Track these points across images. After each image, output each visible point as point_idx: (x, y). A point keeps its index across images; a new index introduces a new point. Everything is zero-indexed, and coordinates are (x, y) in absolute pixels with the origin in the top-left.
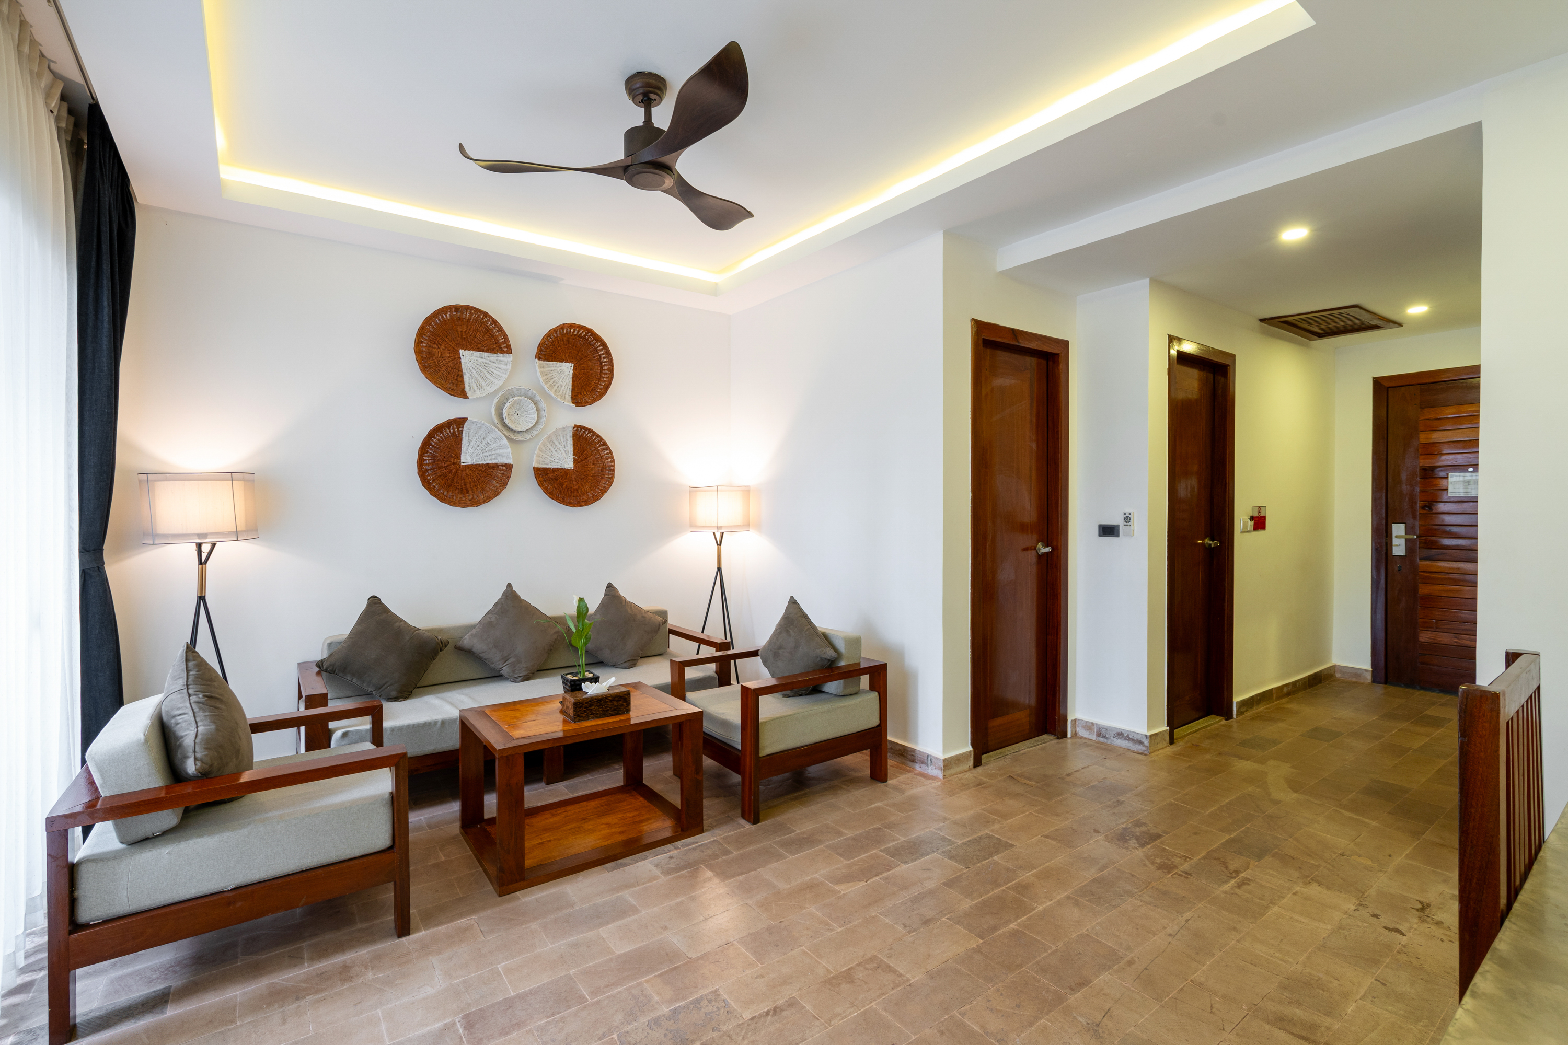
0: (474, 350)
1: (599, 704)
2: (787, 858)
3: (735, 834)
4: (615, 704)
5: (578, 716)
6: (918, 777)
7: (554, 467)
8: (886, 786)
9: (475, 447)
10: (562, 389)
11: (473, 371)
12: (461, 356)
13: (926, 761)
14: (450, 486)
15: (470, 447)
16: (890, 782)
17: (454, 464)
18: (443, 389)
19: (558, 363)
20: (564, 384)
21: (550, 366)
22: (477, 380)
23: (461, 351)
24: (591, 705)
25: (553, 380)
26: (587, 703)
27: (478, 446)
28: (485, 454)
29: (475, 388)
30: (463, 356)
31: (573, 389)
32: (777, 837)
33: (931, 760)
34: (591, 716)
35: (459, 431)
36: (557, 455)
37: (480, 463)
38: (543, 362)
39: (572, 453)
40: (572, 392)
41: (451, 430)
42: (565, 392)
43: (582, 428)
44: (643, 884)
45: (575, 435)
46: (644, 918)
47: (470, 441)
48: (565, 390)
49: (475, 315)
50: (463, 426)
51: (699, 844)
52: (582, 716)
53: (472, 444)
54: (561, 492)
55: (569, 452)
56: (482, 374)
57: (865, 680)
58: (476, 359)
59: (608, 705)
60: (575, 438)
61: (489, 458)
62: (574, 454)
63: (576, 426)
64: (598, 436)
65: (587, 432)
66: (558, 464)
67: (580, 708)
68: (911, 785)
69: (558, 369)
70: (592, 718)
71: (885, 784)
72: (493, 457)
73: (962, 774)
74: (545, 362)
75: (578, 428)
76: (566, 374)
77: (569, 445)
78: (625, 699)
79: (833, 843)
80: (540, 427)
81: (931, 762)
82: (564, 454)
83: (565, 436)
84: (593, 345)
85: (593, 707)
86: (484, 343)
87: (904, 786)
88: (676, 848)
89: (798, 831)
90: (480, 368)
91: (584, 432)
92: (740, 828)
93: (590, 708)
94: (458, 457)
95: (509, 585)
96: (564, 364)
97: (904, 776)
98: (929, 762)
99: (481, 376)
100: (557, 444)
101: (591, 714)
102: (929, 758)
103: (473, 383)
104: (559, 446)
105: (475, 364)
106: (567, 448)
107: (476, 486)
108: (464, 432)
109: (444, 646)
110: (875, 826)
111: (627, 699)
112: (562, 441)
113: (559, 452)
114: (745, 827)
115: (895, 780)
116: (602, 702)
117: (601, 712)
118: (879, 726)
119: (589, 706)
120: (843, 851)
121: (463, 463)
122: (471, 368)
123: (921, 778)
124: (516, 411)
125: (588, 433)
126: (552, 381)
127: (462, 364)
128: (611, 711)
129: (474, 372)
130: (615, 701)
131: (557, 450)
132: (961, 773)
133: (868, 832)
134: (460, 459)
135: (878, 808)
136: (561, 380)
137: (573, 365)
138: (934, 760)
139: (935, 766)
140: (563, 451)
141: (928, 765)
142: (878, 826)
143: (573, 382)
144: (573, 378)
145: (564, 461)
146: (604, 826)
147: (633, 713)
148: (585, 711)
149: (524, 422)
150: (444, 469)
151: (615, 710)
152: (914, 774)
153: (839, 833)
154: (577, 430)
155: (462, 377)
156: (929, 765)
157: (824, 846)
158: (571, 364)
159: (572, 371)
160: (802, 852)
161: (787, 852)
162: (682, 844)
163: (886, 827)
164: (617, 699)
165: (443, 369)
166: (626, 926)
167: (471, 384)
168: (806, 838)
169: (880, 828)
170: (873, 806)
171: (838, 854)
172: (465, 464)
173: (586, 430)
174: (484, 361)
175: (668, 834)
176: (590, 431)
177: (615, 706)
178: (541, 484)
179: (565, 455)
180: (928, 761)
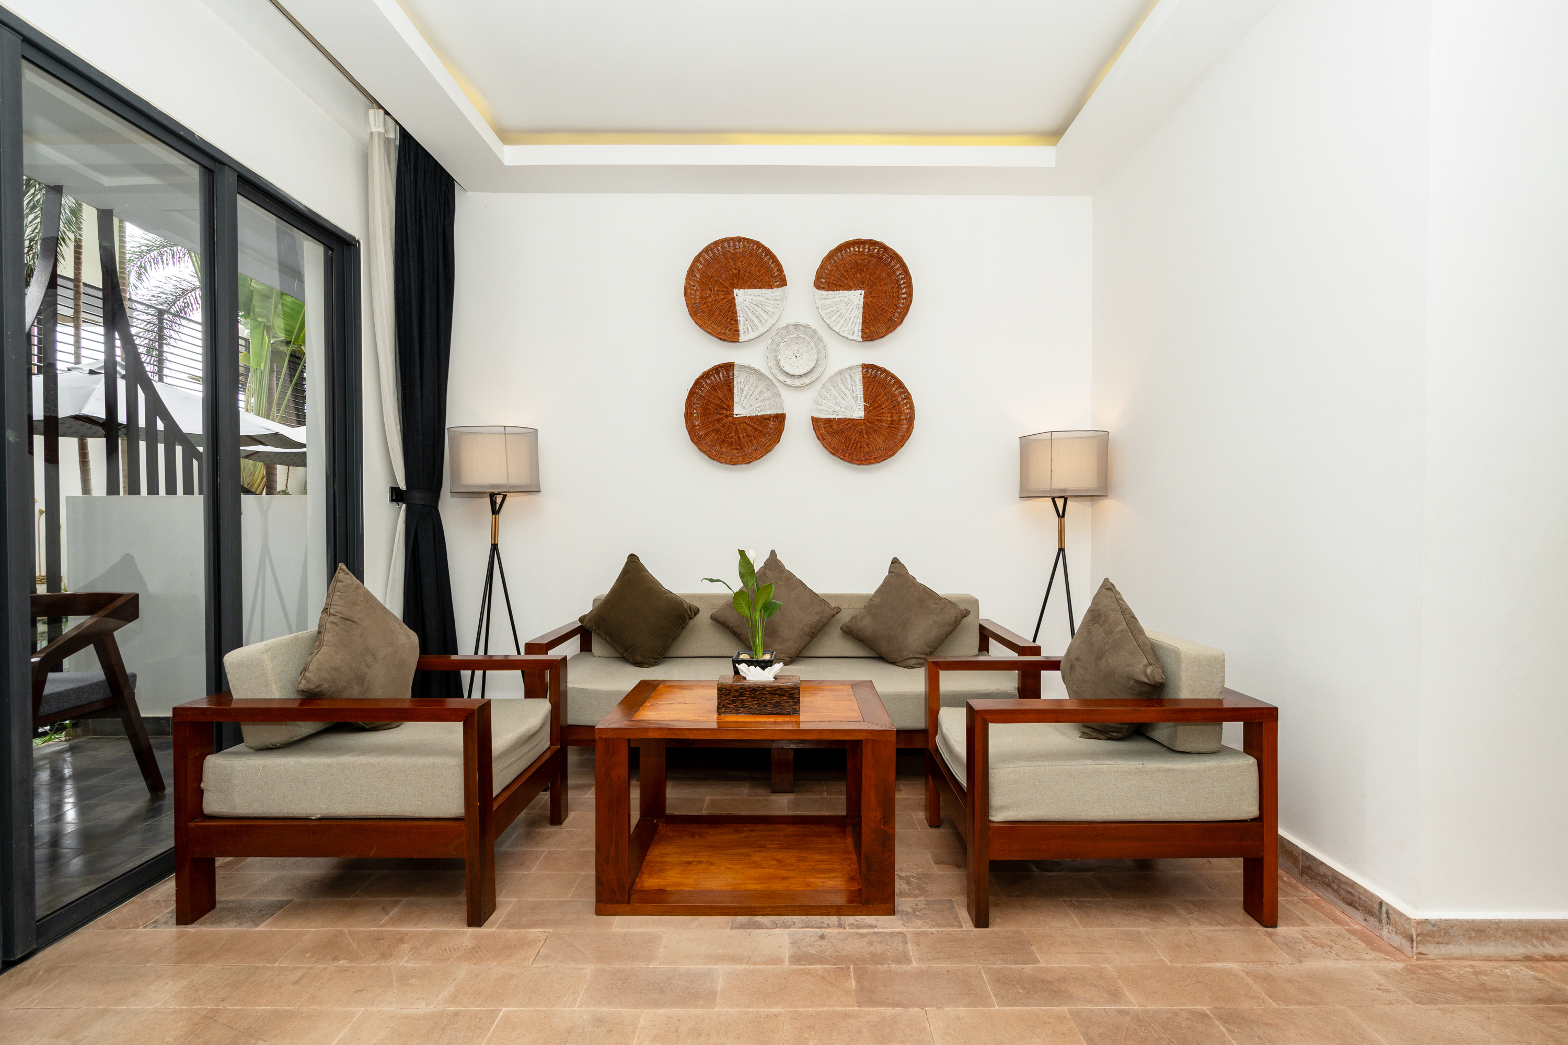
0: (749, 287)
1: (753, 695)
2: (990, 1006)
3: (938, 932)
4: (777, 698)
5: (724, 706)
6: (1353, 938)
7: (840, 417)
8: (1270, 935)
9: (749, 396)
10: (851, 322)
11: (748, 311)
12: (736, 297)
13: (1377, 912)
14: (723, 441)
15: (743, 397)
16: (1282, 930)
17: (727, 416)
18: (715, 334)
19: (846, 292)
20: (853, 316)
21: (835, 296)
22: (752, 321)
23: (735, 290)
24: (742, 695)
25: (840, 312)
26: (736, 691)
27: (751, 395)
28: (759, 404)
29: (750, 330)
30: (737, 295)
31: (864, 322)
32: (999, 962)
33: (1387, 913)
34: (742, 709)
35: (728, 376)
36: (844, 402)
37: (754, 414)
38: (826, 292)
39: (862, 399)
40: (862, 324)
41: (721, 377)
42: (853, 325)
43: (873, 367)
44: (754, 964)
45: (865, 377)
46: (710, 1018)
47: (742, 390)
48: (854, 323)
49: (749, 247)
50: (733, 373)
51: (876, 930)
52: (729, 707)
53: (745, 393)
54: (848, 447)
55: (859, 398)
56: (757, 314)
57: (1233, 732)
58: (751, 297)
59: (766, 698)
60: (865, 381)
61: (763, 408)
62: (865, 401)
63: (864, 366)
64: (893, 377)
65: (879, 372)
66: (845, 414)
67: (727, 695)
68: (1327, 950)
69: (846, 299)
70: (743, 712)
71: (1270, 930)
72: (768, 407)
73: (1495, 964)
74: (829, 292)
75: (867, 367)
76: (855, 303)
77: (858, 391)
78: (791, 694)
79: (1091, 1010)
80: (820, 369)
81: (1388, 917)
82: (852, 400)
83: (853, 379)
84: (889, 264)
85: (745, 698)
86: (759, 279)
87: (1310, 946)
88: (840, 926)
89: (1042, 965)
90: (755, 307)
91: (876, 373)
92: (952, 926)
93: (740, 698)
94: (730, 408)
95: (773, 553)
96: (853, 292)
97: (1322, 927)
98: (1384, 916)
99: (757, 317)
100: (843, 388)
101: (742, 707)
102: (1384, 909)
103: (748, 324)
104: (846, 392)
105: (750, 304)
106: (856, 394)
107: (751, 441)
108: (735, 379)
109: (693, 614)
110: (1198, 1007)
111: (794, 694)
112: (851, 386)
113: (846, 398)
114: (961, 927)
115: (1296, 928)
116: (757, 693)
117: (756, 706)
118: (1259, 819)
119: (740, 696)
120: (1100, 1035)
121: (736, 415)
122: (746, 308)
123: (1359, 942)
124: (795, 352)
125: (881, 374)
126: (838, 314)
127: (737, 305)
128: (771, 708)
129: (750, 314)
130: (776, 694)
131: (844, 397)
132: (1488, 959)
133: (1175, 1014)
134: (733, 411)
135: (1228, 973)
136: (849, 311)
137: (863, 292)
138: (1393, 916)
139: (1396, 928)
140: (850, 397)
141: (1380, 921)
142: (1205, 1009)
143: (864, 313)
144: (864, 307)
145: (852, 409)
146: (774, 862)
147: (803, 717)
148: (732, 701)
149: (804, 365)
150: (716, 422)
151: (775, 706)
152: (1347, 930)
153: (1115, 995)
154: (867, 371)
155: (736, 320)
156: (1384, 921)
157: (1069, 1010)
158: (860, 291)
159: (862, 300)
160: (1024, 1005)
161: (996, 995)
162: (854, 921)
163: (1220, 1018)
164: (779, 692)
165: (717, 313)
166: (679, 1020)
167: (746, 327)
168: (1048, 982)
169: (1205, 1015)
170: (1219, 965)
171: (1086, 1035)
172: (738, 416)
173: (878, 370)
174: (760, 299)
175: (840, 900)
176: (884, 371)
177: (777, 702)
178: (820, 438)
179: (854, 402)
180: (1380, 912)
